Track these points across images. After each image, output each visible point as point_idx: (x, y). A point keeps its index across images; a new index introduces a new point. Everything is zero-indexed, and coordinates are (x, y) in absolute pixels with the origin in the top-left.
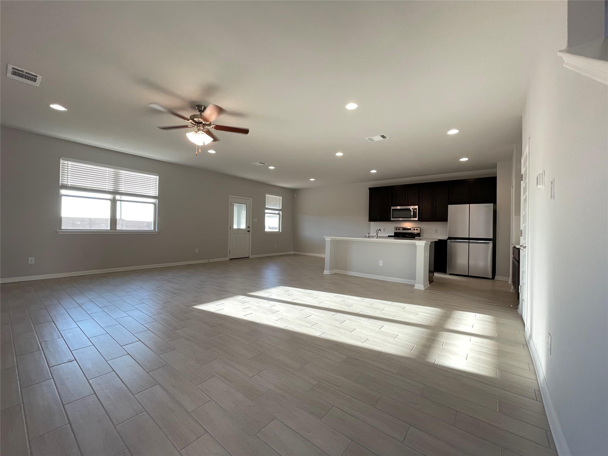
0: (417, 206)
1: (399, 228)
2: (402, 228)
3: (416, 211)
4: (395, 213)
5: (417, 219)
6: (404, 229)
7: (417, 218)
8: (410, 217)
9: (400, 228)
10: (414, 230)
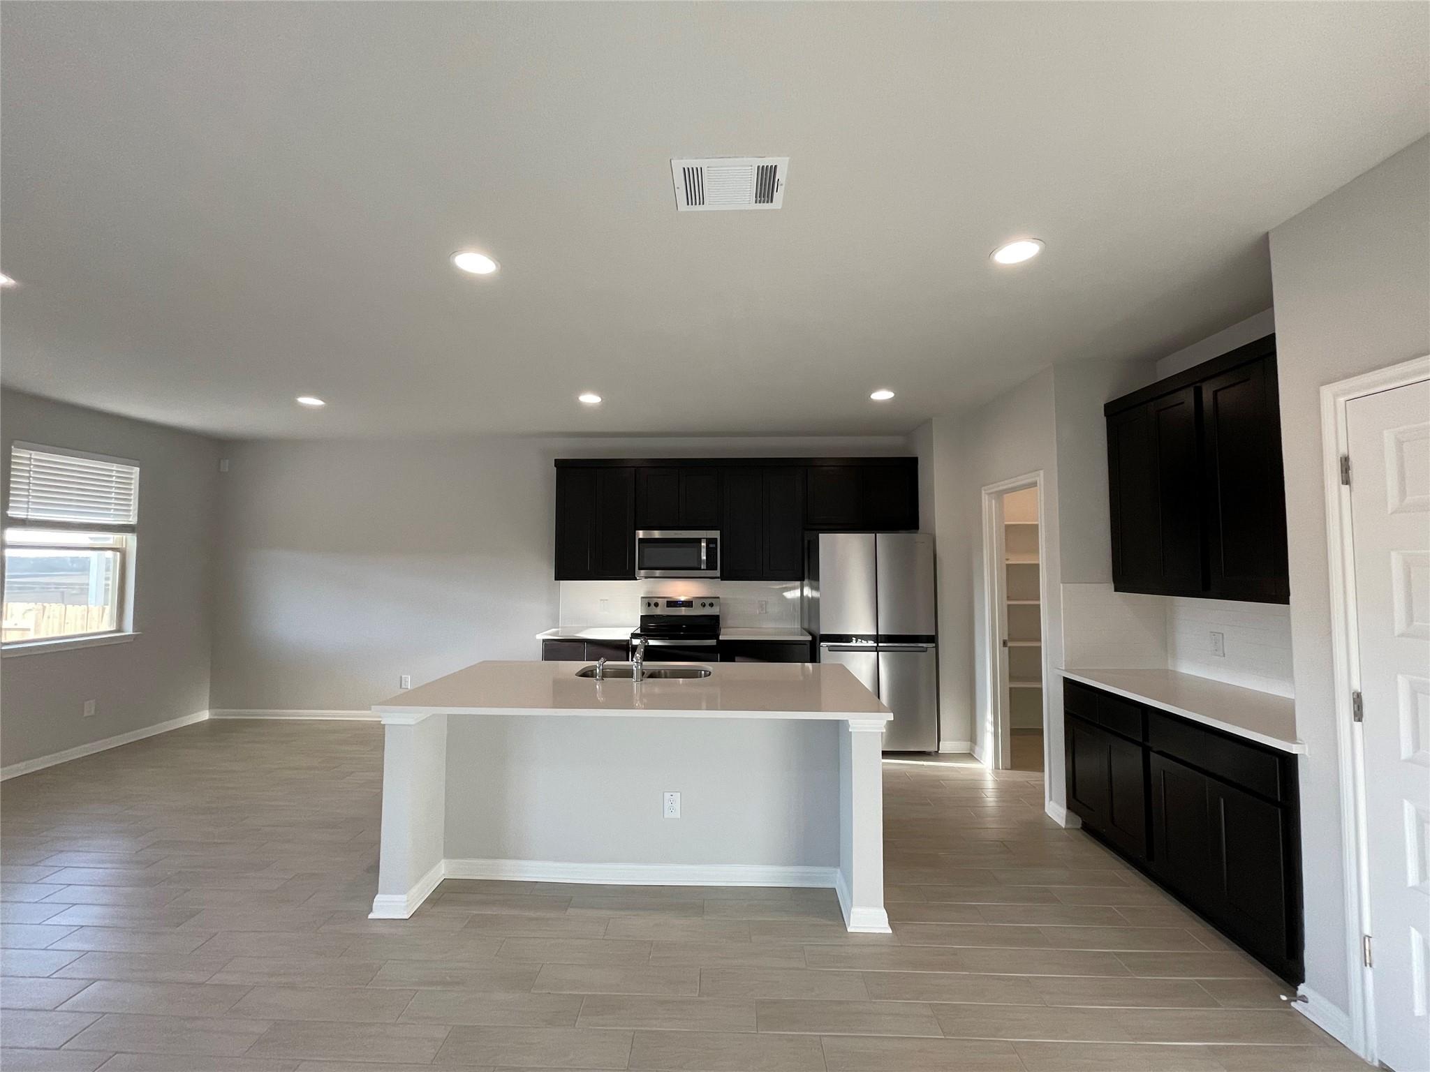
0: (718, 532)
1: (656, 600)
2: (666, 600)
3: (714, 546)
4: (649, 551)
5: (718, 573)
6: (672, 604)
7: (716, 569)
8: (696, 565)
9: (659, 601)
10: (704, 605)
